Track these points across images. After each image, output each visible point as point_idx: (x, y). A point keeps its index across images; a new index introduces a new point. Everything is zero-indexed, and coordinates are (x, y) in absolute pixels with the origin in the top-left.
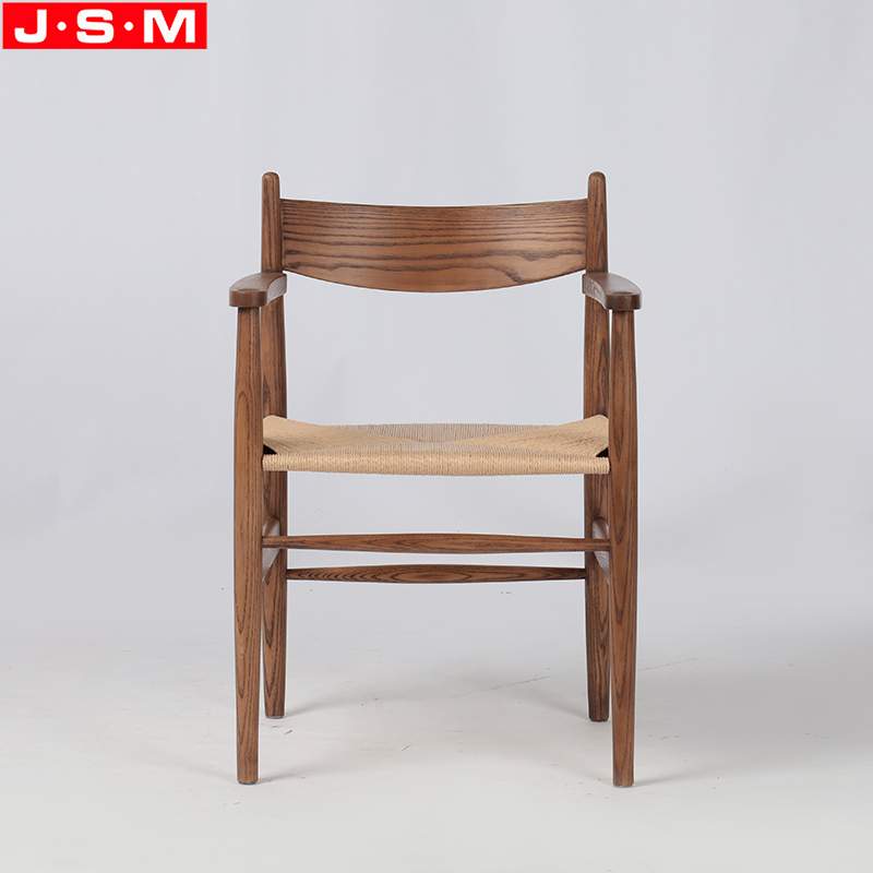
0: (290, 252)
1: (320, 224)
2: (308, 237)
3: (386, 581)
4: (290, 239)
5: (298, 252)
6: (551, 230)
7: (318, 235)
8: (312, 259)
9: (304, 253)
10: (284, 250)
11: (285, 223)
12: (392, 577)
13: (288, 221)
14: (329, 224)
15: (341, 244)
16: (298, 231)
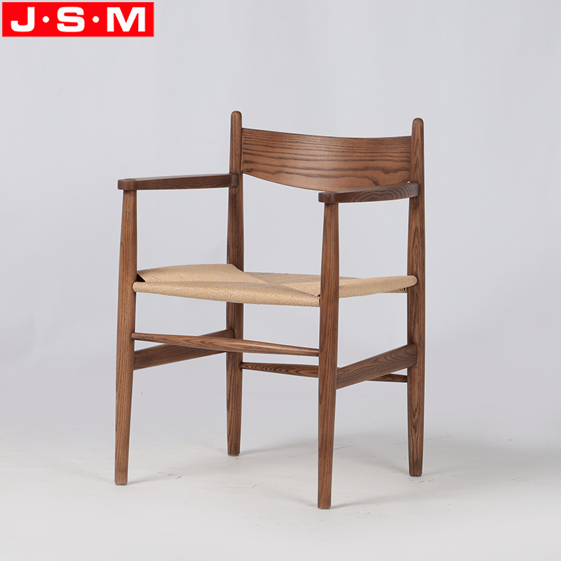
0: (246, 162)
1: (269, 145)
2: (260, 153)
3: (294, 374)
4: (248, 153)
5: (252, 162)
6: (397, 155)
7: (266, 152)
8: (261, 167)
9: (256, 163)
10: (242, 160)
11: (245, 144)
12: (296, 372)
13: (247, 142)
14: (275, 145)
15: (282, 158)
16: (253, 149)
